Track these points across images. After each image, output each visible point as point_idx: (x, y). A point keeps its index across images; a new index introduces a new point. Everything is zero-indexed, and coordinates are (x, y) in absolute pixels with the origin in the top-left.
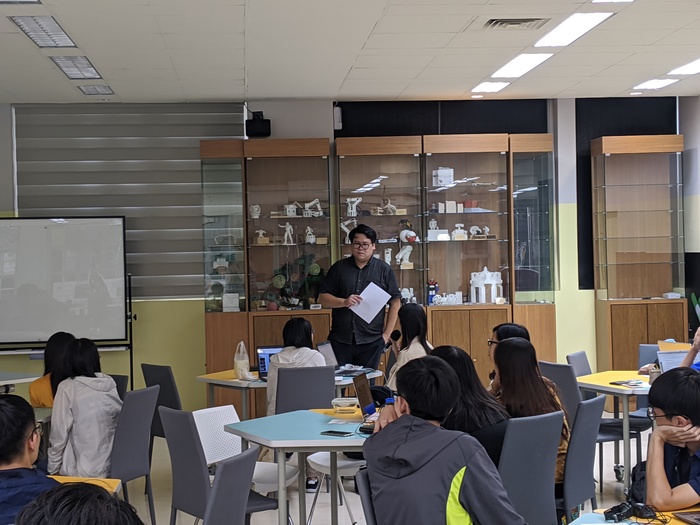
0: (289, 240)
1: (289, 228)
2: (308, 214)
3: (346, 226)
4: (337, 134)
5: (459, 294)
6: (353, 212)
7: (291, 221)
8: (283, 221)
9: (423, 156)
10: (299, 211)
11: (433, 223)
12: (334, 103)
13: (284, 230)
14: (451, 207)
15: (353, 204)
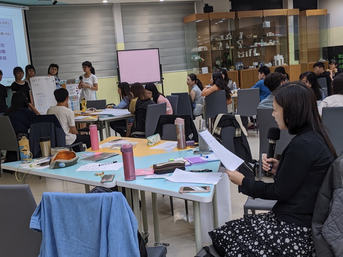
0: (221, 48)
2: (227, 38)
3: (239, 42)
4: (231, 11)
6: (241, 37)
7: (222, 41)
8: (219, 42)
9: (263, 17)
10: (224, 38)
11: (262, 40)
13: (220, 44)
14: (270, 34)
15: (241, 34)
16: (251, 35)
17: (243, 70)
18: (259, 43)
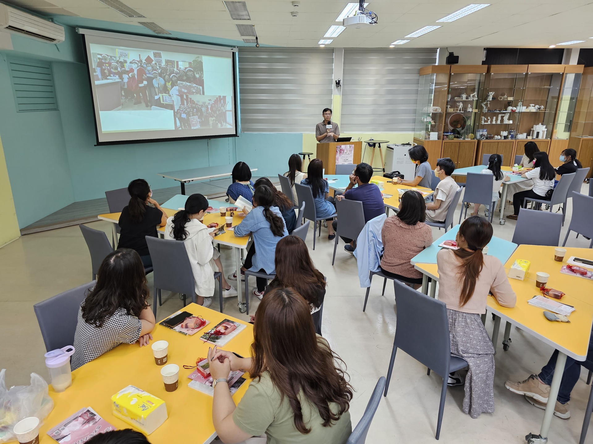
0: (460, 110)
1: (461, 105)
2: (470, 99)
3: (485, 105)
4: (483, 63)
5: (525, 134)
6: (490, 98)
8: (459, 102)
9: (527, 74)
10: (467, 98)
11: (520, 104)
12: (484, 49)
13: (459, 105)
15: (491, 95)
16: (506, 96)
17: (484, 140)
18: (515, 108)
